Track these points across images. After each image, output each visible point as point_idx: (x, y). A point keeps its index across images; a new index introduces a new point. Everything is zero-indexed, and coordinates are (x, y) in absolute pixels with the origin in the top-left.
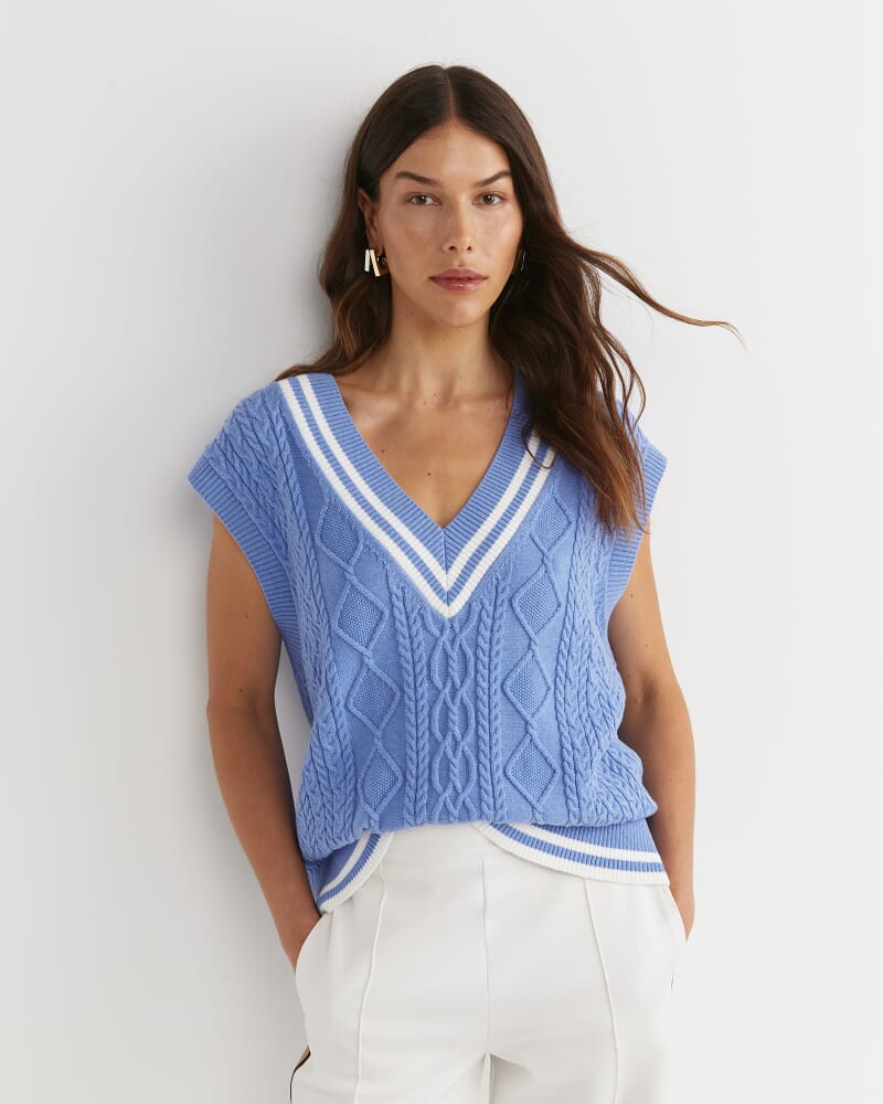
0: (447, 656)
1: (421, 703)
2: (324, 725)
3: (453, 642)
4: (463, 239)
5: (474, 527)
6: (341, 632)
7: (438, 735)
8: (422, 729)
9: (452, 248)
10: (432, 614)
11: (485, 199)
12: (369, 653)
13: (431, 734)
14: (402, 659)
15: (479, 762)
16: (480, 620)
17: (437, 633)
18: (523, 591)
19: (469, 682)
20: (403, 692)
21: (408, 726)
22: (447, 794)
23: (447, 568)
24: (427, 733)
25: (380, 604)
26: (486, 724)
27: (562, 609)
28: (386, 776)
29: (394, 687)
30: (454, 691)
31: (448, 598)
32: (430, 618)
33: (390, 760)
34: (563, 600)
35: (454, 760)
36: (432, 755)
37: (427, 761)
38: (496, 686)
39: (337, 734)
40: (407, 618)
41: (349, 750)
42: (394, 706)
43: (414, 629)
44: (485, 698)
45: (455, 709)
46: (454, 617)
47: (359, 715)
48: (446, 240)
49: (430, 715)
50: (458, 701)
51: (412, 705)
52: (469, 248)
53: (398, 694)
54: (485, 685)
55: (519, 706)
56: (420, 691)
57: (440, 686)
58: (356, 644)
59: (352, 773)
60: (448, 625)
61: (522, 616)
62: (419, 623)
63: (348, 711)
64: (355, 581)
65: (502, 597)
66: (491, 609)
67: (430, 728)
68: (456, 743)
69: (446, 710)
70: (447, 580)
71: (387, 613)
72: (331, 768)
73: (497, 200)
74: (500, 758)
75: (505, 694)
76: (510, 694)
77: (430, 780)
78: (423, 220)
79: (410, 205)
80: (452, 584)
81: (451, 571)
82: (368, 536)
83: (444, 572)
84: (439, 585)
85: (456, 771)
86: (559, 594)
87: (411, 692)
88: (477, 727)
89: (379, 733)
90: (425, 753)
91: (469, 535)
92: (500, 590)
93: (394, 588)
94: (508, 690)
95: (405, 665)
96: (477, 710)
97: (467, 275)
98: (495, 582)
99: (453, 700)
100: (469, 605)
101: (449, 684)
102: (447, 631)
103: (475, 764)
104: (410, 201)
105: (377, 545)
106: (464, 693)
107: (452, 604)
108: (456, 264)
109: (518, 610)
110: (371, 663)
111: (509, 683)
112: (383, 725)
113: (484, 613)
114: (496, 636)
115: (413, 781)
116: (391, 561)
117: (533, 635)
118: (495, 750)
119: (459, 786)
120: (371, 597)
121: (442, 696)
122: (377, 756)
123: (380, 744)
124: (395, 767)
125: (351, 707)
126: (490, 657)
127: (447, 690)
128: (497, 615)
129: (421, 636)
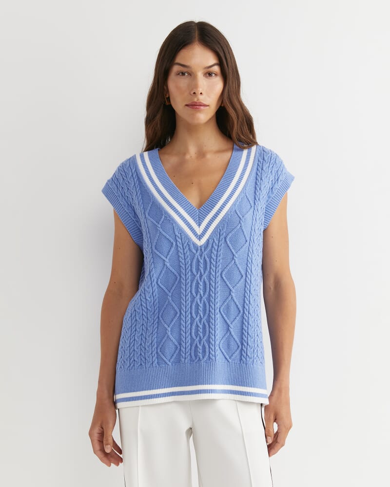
0: (198, 261)
1: (188, 281)
2: (148, 289)
3: (201, 256)
4: (199, 89)
5: (212, 206)
6: (156, 251)
7: (194, 294)
8: (187, 292)
9: (194, 93)
10: (193, 244)
11: (209, 74)
12: (167, 260)
13: (191, 294)
14: (181, 263)
15: (210, 305)
16: (212, 247)
17: (195, 252)
18: (230, 235)
19: (207, 272)
20: (181, 277)
21: (182, 290)
22: (197, 319)
23: (199, 225)
24: (190, 293)
25: (172, 240)
26: (213, 290)
27: (248, 243)
28: (172, 312)
29: (177, 275)
30: (201, 276)
31: (200, 237)
32: (192, 245)
33: (174, 305)
34: (248, 239)
35: (200, 305)
36: (192, 302)
37: (189, 305)
38: (218, 274)
39: (152, 294)
40: (183, 246)
41: (157, 301)
42: (177, 283)
43: (185, 251)
44: (214, 279)
45: (201, 283)
46: (202, 245)
47: (162, 286)
48: (192, 90)
49: (191, 286)
50: (202, 280)
51: (184, 282)
52: (201, 93)
53: (179, 278)
54: (214, 274)
55: (228, 283)
56: (187, 276)
57: (195, 274)
58: (162, 257)
59: (157, 311)
60: (199, 248)
61: (230, 245)
62: (187, 248)
63: (158, 284)
64: (161, 230)
65: (222, 237)
66: (217, 242)
67: (191, 292)
68: (201, 298)
69: (198, 283)
70: (199, 231)
71: (174, 243)
72: (149, 308)
73: (214, 75)
74: (218, 304)
75: (222, 278)
76: (225, 278)
77: (191, 313)
78: (183, 82)
79: (179, 76)
80: (201, 232)
81: (201, 227)
82: (166, 213)
83: (198, 227)
84: (196, 232)
85: (201, 309)
86: (246, 236)
87: (184, 277)
88: (209, 291)
89: (170, 294)
90: (189, 302)
91: (209, 212)
92: (221, 234)
93: (177, 233)
94: (223, 276)
95: (182, 265)
96: (210, 284)
97: (200, 104)
98: (219, 231)
99: (200, 280)
100: (208, 241)
101: (199, 273)
102: (199, 251)
103: (208, 306)
104: (179, 74)
105: (170, 216)
106: (205, 277)
107: (201, 240)
108: (195, 100)
109: (228, 242)
110: (168, 265)
111: (224, 273)
112: (172, 291)
113: (214, 244)
114: (219, 254)
115: (184, 314)
116: (176, 223)
117: (234, 253)
118: (216, 300)
119: (202, 315)
120: (168, 237)
121: (196, 278)
122: (169, 304)
123: (170, 299)
124: (176, 308)
125: (159, 283)
126: (216, 262)
127: (198, 275)
128: (220, 245)
129: (188, 253)
